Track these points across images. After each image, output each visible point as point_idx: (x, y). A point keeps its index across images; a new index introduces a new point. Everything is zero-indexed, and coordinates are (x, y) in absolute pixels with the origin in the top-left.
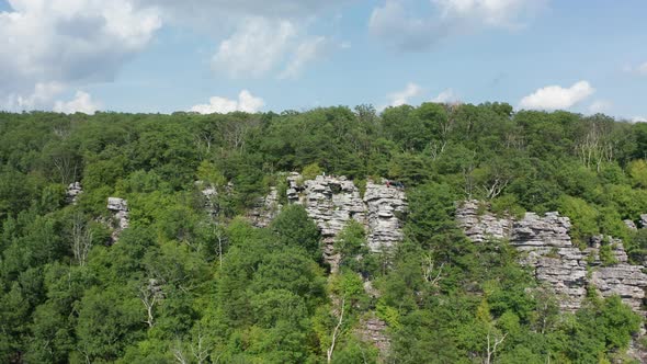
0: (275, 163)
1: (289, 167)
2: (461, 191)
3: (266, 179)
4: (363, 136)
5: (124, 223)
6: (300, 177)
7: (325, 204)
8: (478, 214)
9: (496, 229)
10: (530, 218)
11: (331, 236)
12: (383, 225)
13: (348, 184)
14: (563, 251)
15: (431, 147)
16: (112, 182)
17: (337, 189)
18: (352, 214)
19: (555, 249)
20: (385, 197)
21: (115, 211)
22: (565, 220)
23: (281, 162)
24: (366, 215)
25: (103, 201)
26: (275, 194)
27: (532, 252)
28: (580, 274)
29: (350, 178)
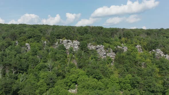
0: (57, 37)
1: (60, 38)
2: (89, 42)
3: (55, 40)
4: (73, 33)
5: (29, 48)
6: (62, 40)
7: (67, 44)
8: (91, 45)
9: (93, 47)
10: (98, 46)
11: (67, 49)
12: (76, 47)
13: (70, 41)
14: (102, 50)
15: (85, 35)
16: (25, 41)
17: (69, 42)
18: (71, 46)
19: (101, 50)
20: (76, 43)
21: (27, 46)
22: (103, 46)
23: (58, 37)
24: (73, 46)
25: (24, 44)
26: (57, 43)
27: (98, 51)
28: (105, 54)
29: (71, 40)
